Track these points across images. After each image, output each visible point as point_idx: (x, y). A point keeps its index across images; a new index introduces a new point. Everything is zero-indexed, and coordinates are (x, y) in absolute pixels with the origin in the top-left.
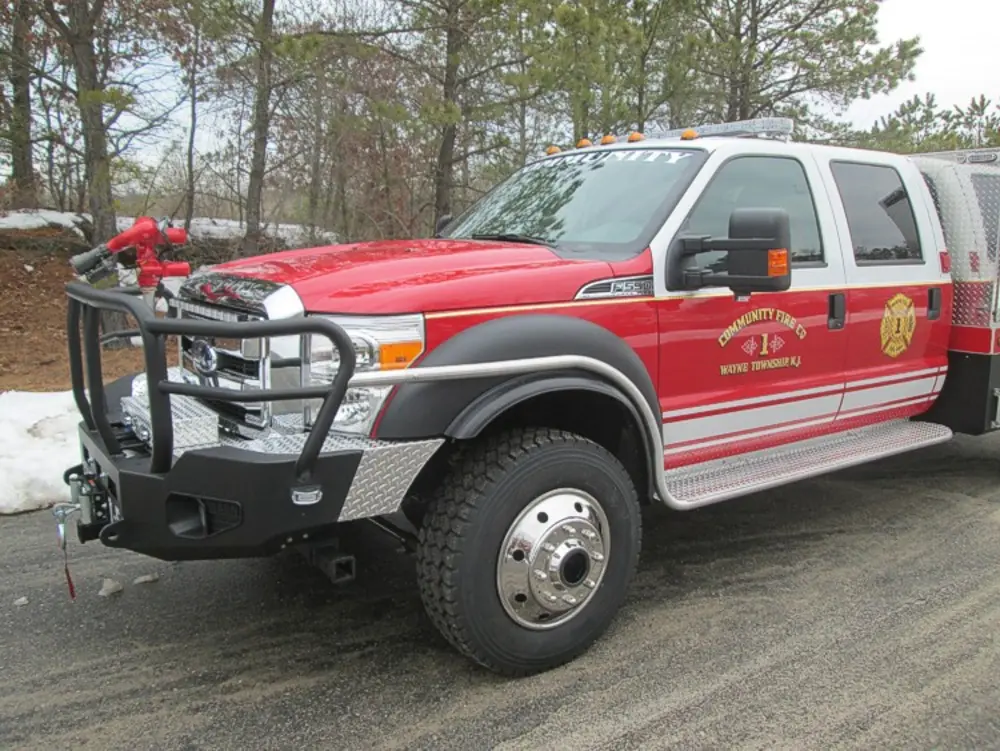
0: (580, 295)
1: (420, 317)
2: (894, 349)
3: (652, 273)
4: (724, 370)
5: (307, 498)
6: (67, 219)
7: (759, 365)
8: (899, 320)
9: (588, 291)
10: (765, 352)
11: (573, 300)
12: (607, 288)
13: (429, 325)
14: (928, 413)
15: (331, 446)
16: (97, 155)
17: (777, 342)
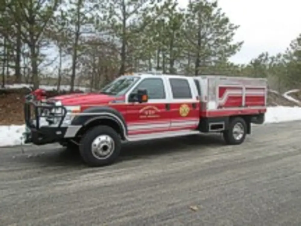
0: (110, 103)
2: (184, 115)
3: (125, 99)
5: (59, 133)
6: (28, 86)
7: (149, 116)
10: (150, 114)
13: (81, 107)
14: (197, 128)
15: (63, 125)
16: (35, 71)
17: (153, 112)
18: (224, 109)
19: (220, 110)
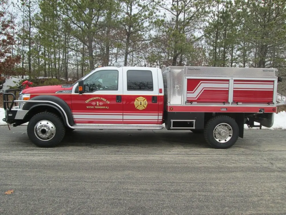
0: (56, 93)
1: (30, 94)
2: (141, 108)
3: (72, 90)
4: (87, 107)
5: (10, 115)
7: (96, 107)
8: (141, 102)
9: (58, 92)
10: (98, 105)
11: (55, 93)
12: (62, 92)
13: (31, 95)
15: (14, 109)
17: (101, 103)
18: (195, 104)
19: (189, 105)
